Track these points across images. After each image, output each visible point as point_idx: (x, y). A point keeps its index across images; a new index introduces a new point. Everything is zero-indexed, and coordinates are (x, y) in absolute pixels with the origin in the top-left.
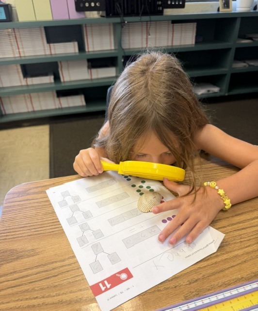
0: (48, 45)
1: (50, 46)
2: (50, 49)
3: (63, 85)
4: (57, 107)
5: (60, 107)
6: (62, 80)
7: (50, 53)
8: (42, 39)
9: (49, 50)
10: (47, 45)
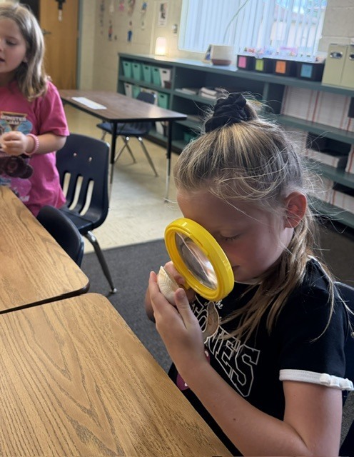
0: (348, 118)
1: (350, 120)
2: (349, 124)
3: (346, 178)
4: (328, 202)
5: (331, 203)
6: (347, 170)
7: (346, 129)
8: (346, 103)
9: (347, 125)
10: (346, 118)
